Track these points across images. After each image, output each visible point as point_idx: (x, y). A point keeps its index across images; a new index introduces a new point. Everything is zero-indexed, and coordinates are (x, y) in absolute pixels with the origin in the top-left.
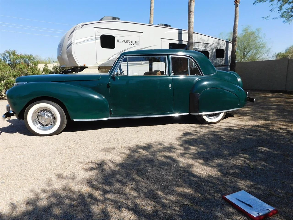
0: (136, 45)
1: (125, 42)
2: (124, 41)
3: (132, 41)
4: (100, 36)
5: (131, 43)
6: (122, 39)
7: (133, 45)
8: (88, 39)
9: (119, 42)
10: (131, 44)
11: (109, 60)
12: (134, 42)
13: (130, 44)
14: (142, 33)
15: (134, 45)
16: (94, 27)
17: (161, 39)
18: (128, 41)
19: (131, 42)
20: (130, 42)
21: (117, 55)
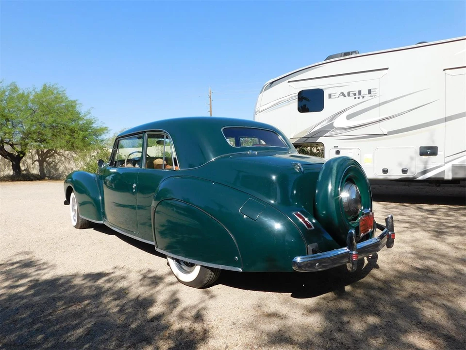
0: (372, 97)
1: (345, 96)
2: (343, 93)
3: (360, 92)
4: (297, 94)
5: (357, 96)
6: (339, 91)
7: (363, 97)
8: (279, 102)
9: (332, 97)
10: (359, 98)
11: (311, 132)
12: (365, 92)
13: (355, 98)
14: (387, 69)
15: (366, 98)
16: (289, 82)
17: (445, 70)
18: (351, 93)
19: (357, 94)
20: (355, 94)
21: (327, 121)
